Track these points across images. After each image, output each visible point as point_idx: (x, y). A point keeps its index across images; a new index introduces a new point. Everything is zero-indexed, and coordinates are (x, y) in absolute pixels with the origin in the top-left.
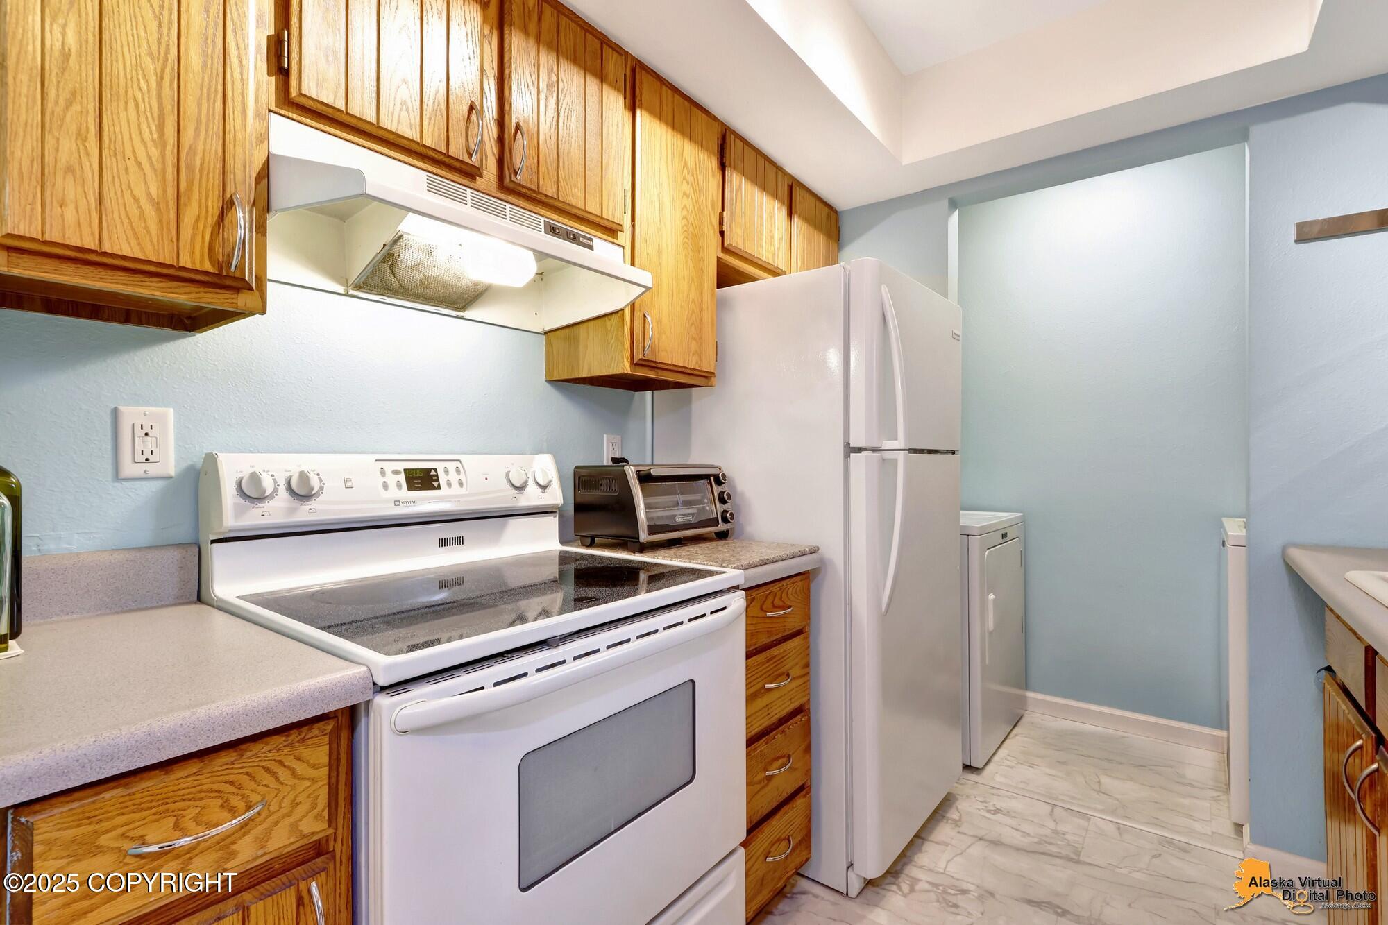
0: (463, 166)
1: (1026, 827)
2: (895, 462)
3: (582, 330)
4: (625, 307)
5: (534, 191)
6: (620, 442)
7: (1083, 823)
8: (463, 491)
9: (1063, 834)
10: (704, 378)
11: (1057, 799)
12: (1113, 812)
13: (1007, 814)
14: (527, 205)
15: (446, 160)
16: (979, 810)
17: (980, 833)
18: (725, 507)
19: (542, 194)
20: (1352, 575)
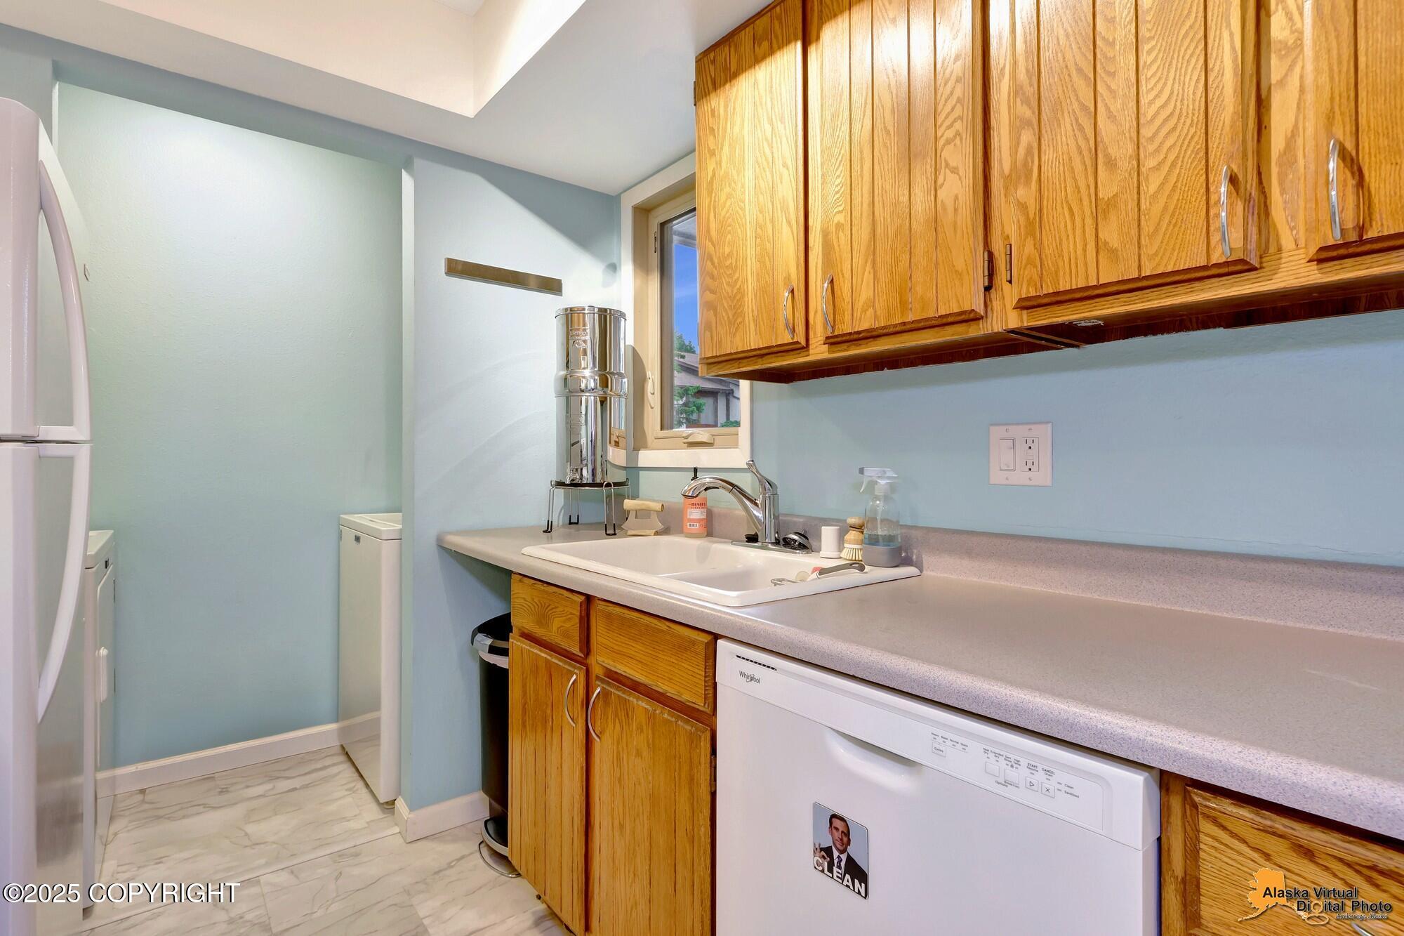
12: (278, 859)
20: (527, 550)
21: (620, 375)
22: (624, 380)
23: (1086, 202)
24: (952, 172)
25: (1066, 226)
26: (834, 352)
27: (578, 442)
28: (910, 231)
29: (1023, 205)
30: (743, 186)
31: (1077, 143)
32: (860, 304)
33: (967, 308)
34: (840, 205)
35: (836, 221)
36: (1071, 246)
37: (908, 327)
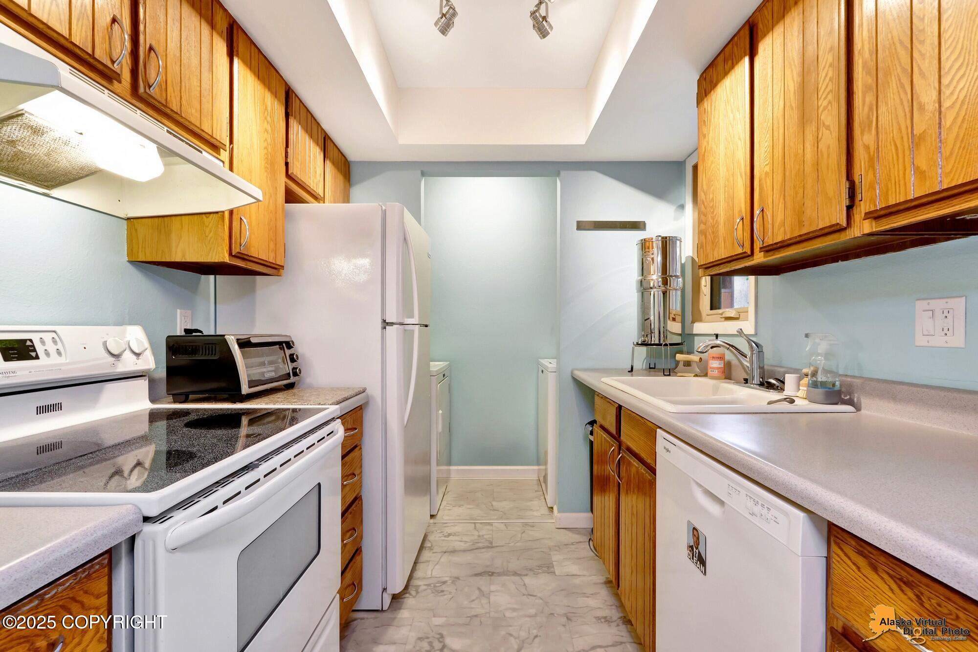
0: (105, 69)
1: (465, 539)
2: (413, 331)
3: (176, 222)
4: (226, 210)
5: (163, 105)
6: (191, 316)
7: (488, 527)
8: (62, 360)
9: (483, 536)
10: (274, 269)
11: (476, 520)
12: (501, 518)
13: (454, 534)
14: (155, 115)
15: (91, 60)
16: (440, 537)
17: (444, 549)
18: (295, 364)
19: (169, 108)
20: (603, 380)
21: (677, 276)
22: (679, 280)
23: (905, 139)
24: (827, 129)
25: (893, 158)
26: (767, 257)
27: (649, 318)
28: (804, 173)
29: (866, 146)
30: (719, 154)
31: (900, 97)
32: (777, 224)
33: (834, 222)
34: (767, 160)
35: (765, 171)
36: (896, 172)
37: (803, 238)
